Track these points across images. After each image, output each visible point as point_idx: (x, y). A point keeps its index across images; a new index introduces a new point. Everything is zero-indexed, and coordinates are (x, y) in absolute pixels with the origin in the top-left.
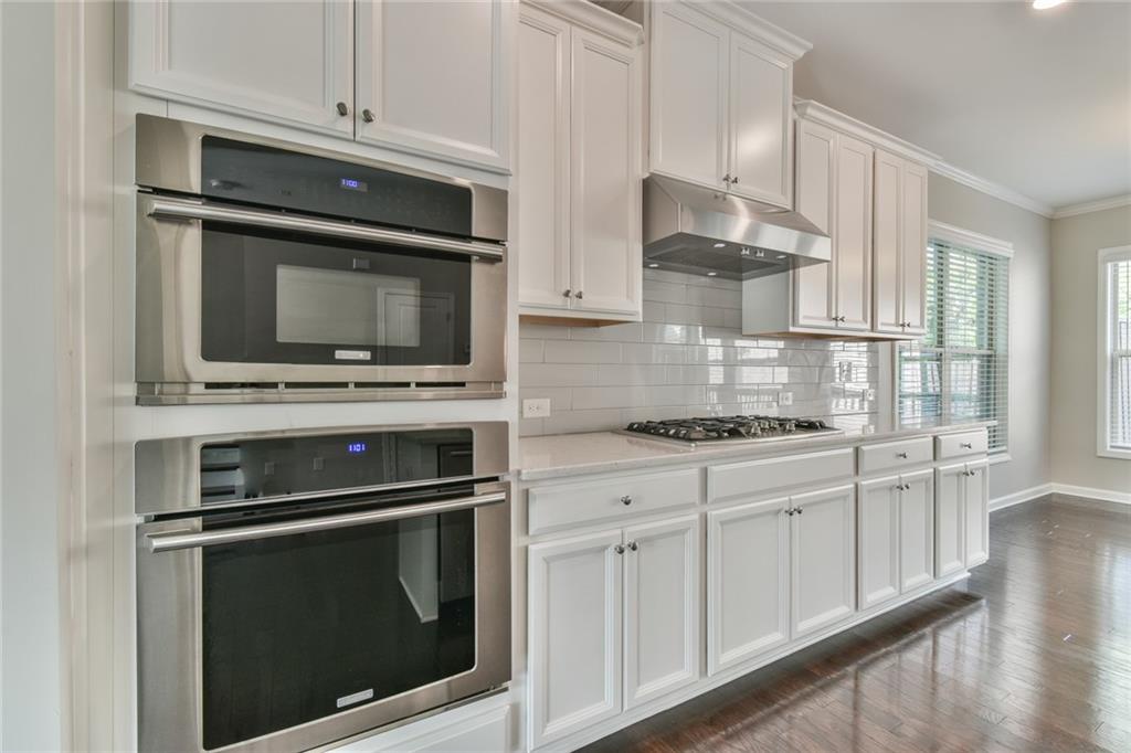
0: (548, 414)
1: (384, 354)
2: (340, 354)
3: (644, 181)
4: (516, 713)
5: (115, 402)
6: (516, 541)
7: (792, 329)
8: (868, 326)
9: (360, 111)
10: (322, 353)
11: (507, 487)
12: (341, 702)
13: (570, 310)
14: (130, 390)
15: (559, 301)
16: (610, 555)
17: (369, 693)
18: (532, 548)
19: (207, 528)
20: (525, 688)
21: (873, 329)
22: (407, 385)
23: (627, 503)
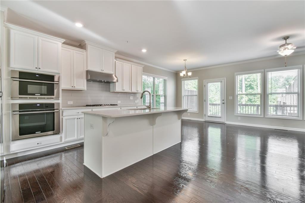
0: (72, 104)
1: (41, 95)
2: (36, 95)
3: (87, 71)
4: (61, 137)
5: (8, 99)
6: (61, 117)
7: (115, 91)
8: (130, 91)
9: (39, 68)
10: (34, 94)
11: (59, 110)
12: (36, 133)
13: (73, 89)
14: (10, 98)
15: (71, 87)
16: (76, 119)
17: (40, 132)
18: (64, 118)
19: (19, 112)
20: (63, 135)
21: (131, 91)
22: (45, 98)
23: (78, 113)
